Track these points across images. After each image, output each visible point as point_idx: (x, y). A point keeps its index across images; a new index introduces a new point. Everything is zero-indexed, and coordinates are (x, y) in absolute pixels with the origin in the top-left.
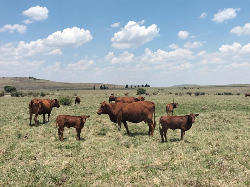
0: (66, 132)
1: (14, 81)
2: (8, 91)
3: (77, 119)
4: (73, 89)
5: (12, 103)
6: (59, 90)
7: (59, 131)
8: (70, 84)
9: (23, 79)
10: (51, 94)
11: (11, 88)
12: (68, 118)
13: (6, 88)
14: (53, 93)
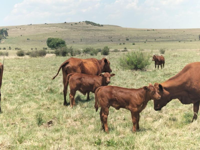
0: (120, 117)
1: (62, 30)
2: (52, 47)
3: (132, 94)
4: (160, 41)
5: (53, 67)
6: (135, 43)
7: (101, 114)
8: (155, 31)
9: (76, 25)
10: (121, 50)
11: (57, 42)
12: (114, 92)
13: (49, 41)
14: (125, 48)
